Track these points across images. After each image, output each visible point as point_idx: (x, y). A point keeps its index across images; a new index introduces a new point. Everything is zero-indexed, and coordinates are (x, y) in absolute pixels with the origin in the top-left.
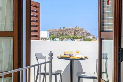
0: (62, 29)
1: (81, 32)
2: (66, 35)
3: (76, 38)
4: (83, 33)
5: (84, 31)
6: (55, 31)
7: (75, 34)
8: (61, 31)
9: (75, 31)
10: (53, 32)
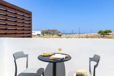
0: (47, 30)
1: (56, 32)
2: (50, 33)
3: (54, 34)
4: (57, 32)
5: (57, 31)
6: (44, 31)
7: (53, 33)
8: (47, 31)
9: (53, 31)
10: (43, 31)
